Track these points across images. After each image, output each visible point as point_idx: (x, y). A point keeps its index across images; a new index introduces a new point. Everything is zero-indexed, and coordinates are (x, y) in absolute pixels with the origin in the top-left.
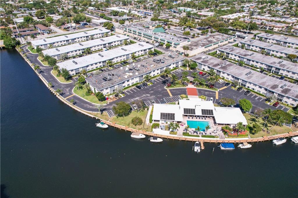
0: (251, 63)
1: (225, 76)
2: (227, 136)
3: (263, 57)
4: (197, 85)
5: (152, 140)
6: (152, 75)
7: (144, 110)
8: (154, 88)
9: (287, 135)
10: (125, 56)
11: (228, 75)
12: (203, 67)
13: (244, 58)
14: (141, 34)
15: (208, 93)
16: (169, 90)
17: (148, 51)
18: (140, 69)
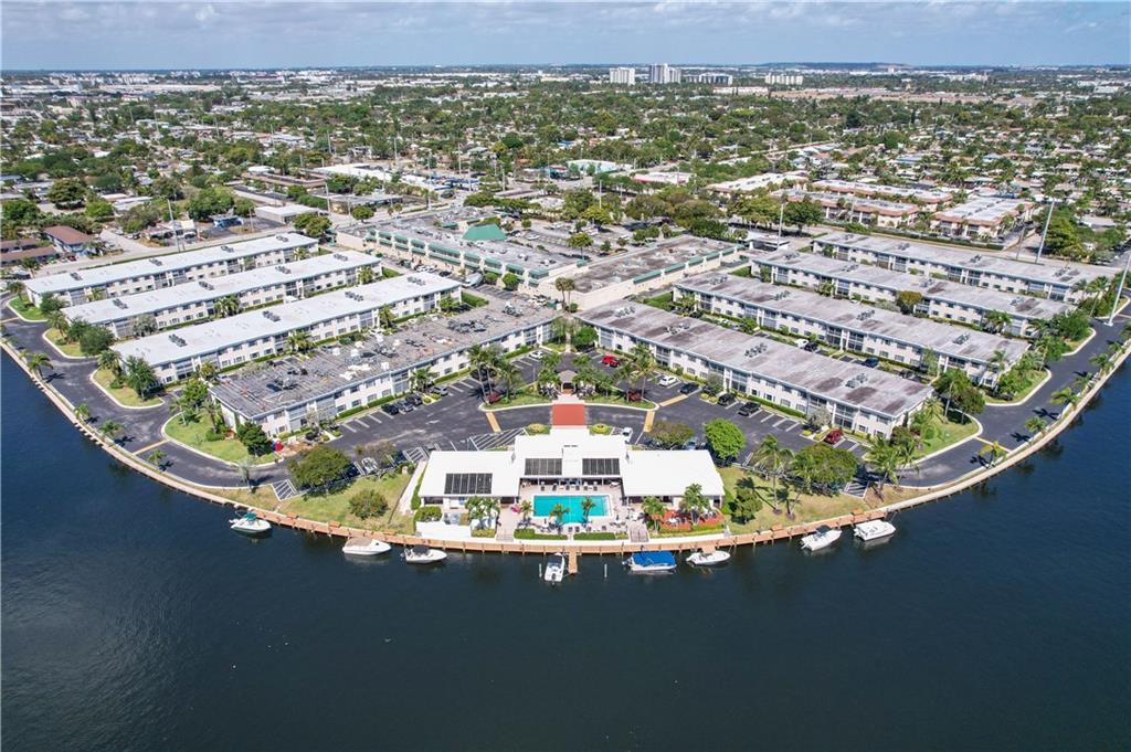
0: (779, 321)
1: (684, 362)
2: (656, 533)
3: (818, 303)
4: (589, 395)
5: (412, 557)
6: (440, 369)
7: (398, 475)
8: (445, 409)
9: (846, 519)
10: (358, 316)
11: (692, 358)
12: (616, 340)
13: (756, 308)
14: (422, 247)
15: (621, 416)
16: (494, 413)
17: (439, 299)
18: (398, 351)
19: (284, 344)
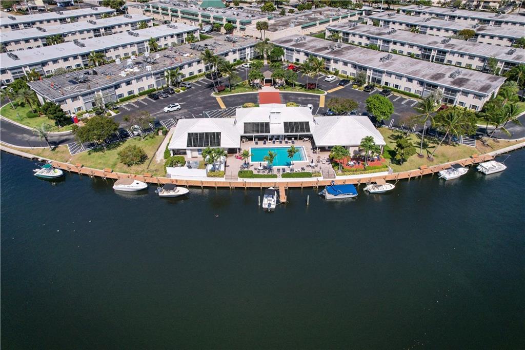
0: (391, 46)
1: (340, 67)
2: (340, 172)
3: (414, 36)
4: (281, 86)
5: (164, 193)
6: (186, 71)
7: (156, 136)
8: (189, 96)
10: (136, 45)
11: (346, 64)
12: (295, 56)
13: (377, 39)
14: (177, 12)
15: (303, 98)
16: (221, 98)
17: (186, 37)
18: (158, 61)
19: (88, 60)
